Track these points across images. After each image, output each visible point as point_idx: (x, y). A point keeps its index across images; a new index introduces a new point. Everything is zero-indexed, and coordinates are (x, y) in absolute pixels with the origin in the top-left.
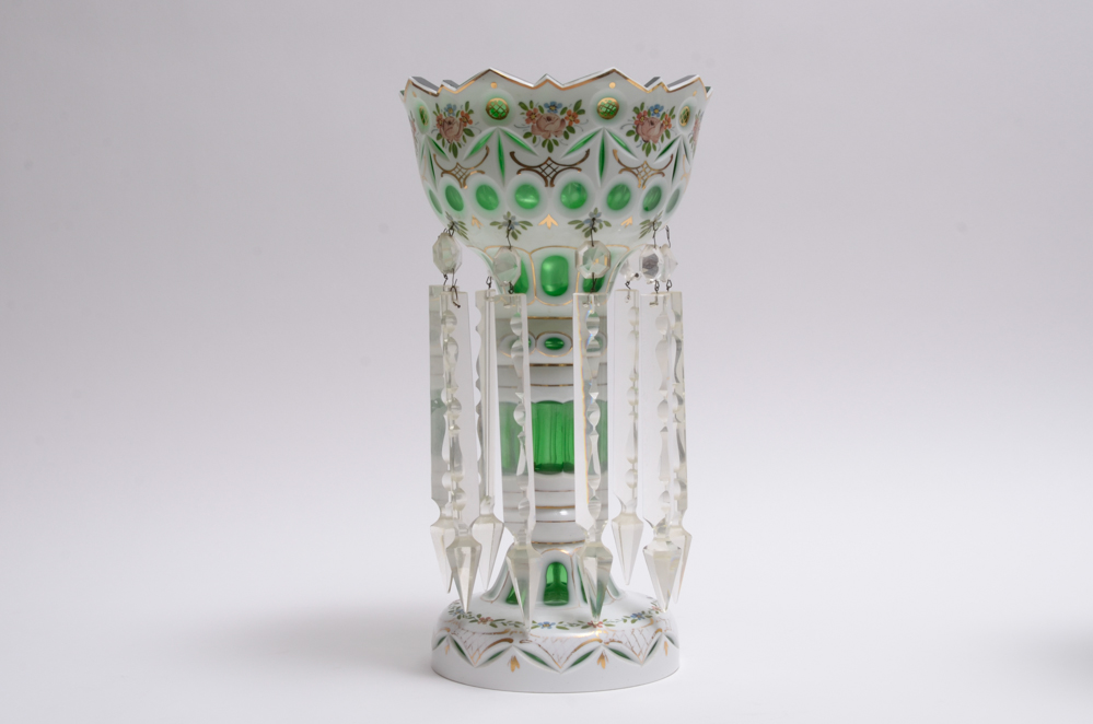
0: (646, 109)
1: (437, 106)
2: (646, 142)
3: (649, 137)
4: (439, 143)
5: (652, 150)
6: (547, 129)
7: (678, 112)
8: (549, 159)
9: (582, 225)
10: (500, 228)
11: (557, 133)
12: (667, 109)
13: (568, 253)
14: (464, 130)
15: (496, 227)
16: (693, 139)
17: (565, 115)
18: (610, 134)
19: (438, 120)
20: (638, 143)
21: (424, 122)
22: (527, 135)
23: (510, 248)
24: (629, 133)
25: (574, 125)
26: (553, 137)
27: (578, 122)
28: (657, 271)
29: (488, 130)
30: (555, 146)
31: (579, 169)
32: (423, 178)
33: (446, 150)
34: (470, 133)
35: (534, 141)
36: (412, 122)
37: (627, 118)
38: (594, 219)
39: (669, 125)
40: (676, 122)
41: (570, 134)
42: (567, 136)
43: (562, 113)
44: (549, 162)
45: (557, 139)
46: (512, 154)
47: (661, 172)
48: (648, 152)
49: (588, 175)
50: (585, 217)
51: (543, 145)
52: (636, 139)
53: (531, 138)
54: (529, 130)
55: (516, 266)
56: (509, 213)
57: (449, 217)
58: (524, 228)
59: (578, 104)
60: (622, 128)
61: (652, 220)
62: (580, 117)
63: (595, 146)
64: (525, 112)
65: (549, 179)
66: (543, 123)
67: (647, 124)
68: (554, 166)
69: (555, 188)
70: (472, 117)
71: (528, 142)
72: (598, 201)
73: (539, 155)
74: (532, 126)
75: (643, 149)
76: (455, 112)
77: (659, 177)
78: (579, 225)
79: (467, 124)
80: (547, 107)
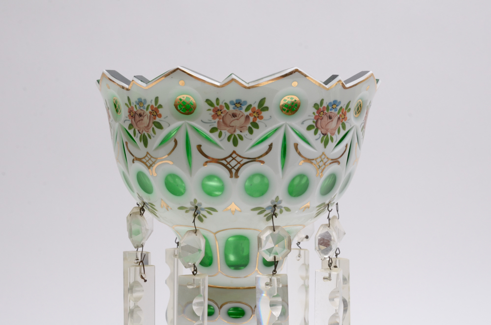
0: (325, 105)
1: (129, 98)
2: (324, 135)
3: (327, 130)
4: (131, 132)
5: (330, 141)
6: (232, 124)
7: (353, 106)
8: (234, 152)
9: (265, 211)
10: (187, 212)
11: (241, 128)
12: (343, 104)
13: (252, 235)
14: (154, 123)
15: (184, 211)
16: (364, 127)
17: (250, 112)
18: (292, 129)
19: (130, 111)
20: (318, 136)
21: (117, 111)
22: (213, 130)
23: (196, 231)
24: (309, 128)
25: (258, 121)
26: (238, 132)
27: (262, 118)
28: (331, 249)
29: (179, 123)
30: (239, 140)
31: (263, 162)
32: (117, 159)
33: (137, 139)
34: (159, 126)
35: (220, 135)
36: (108, 109)
37: (307, 114)
38: (275, 206)
39: (345, 118)
40: (351, 115)
41: (254, 130)
42: (251, 132)
43: (247, 110)
44: (234, 156)
45: (242, 134)
46: (199, 147)
47: (336, 161)
48: (326, 144)
49: (271, 167)
50: (266, 203)
51: (229, 139)
52: (316, 133)
53: (217, 133)
54: (216, 125)
55: (200, 250)
56: (195, 200)
57: (140, 197)
58: (209, 213)
59: (262, 101)
60: (303, 123)
61: (327, 202)
62: (264, 114)
63: (278, 140)
64: (212, 108)
65: (234, 171)
66: (229, 119)
67: (325, 119)
68: (239, 159)
69: (239, 179)
70: (161, 111)
71: (214, 136)
72: (279, 190)
73: (225, 148)
74: (218, 122)
75: (322, 142)
76: (146, 106)
77: (335, 165)
78: (261, 211)
79: (157, 117)
80: (232, 105)
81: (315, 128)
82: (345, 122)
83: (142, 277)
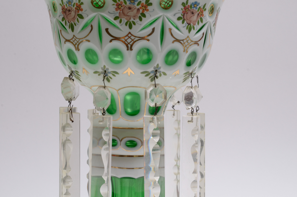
0: (189, 4)
2: (189, 24)
3: (191, 21)
4: (63, 23)
5: (192, 29)
6: (128, 14)
7: (208, 8)
8: (130, 33)
9: (150, 74)
10: (99, 75)
11: (134, 17)
12: (201, 5)
13: (141, 91)
14: (78, 15)
15: (97, 74)
16: (215, 24)
18: (167, 18)
19: (63, 8)
20: (184, 25)
21: (55, 10)
22: (116, 18)
23: (105, 87)
24: (179, 19)
25: (145, 12)
26: (132, 20)
27: (148, 10)
28: (193, 102)
29: (94, 14)
30: (133, 25)
31: (148, 40)
32: (55, 44)
33: (67, 27)
34: (81, 17)
35: (120, 22)
36: (49, 11)
37: (178, 9)
38: (156, 71)
39: (202, 15)
40: (206, 13)
41: (143, 18)
42: (141, 19)
43: (138, 4)
44: (130, 35)
45: (135, 21)
46: (107, 30)
47: (196, 43)
48: (190, 31)
49: (153, 44)
50: (151, 69)
51: (126, 24)
52: (183, 22)
53: (119, 20)
54: (118, 15)
55: (107, 99)
56: (104, 66)
57: (70, 68)
58: (114, 75)
60: (174, 15)
61: (190, 72)
62: (149, 8)
63: (158, 26)
64: (115, 4)
65: (129, 46)
66: (126, 11)
67: (189, 13)
68: (133, 37)
69: (133, 51)
70: (82, 6)
71: (116, 22)
72: (159, 59)
73: (122, 30)
74: (120, 13)
75: (187, 29)
76: (73, 4)
77: (196, 46)
78: (147, 74)
79: (80, 11)
80: (129, 1)
81: (183, 19)
82: (202, 18)
83: (71, 120)
